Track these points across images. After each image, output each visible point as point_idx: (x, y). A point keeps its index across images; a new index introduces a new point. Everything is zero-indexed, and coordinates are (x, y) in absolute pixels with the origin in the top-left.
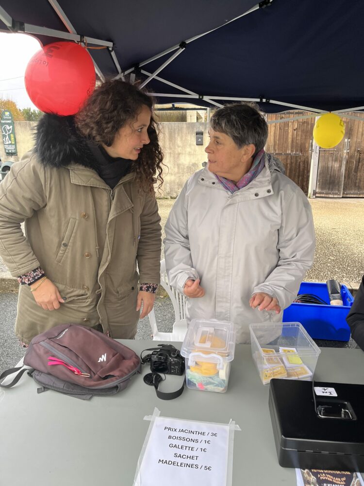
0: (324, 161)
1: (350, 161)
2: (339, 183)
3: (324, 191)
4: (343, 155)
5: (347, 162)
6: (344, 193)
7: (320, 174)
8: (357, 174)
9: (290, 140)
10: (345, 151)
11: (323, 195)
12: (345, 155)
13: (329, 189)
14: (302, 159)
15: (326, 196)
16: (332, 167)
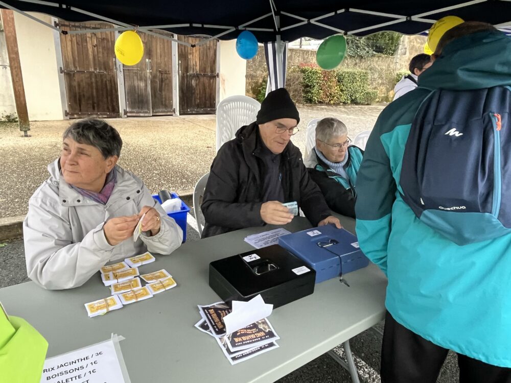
0: (130, 80)
1: (154, 81)
2: (147, 102)
3: (134, 110)
4: (147, 74)
5: (151, 82)
6: (153, 112)
7: (128, 93)
8: (162, 93)
9: (91, 57)
10: (148, 71)
11: (134, 115)
12: (148, 74)
13: (139, 108)
14: (108, 78)
15: (137, 115)
16: (138, 86)
